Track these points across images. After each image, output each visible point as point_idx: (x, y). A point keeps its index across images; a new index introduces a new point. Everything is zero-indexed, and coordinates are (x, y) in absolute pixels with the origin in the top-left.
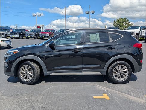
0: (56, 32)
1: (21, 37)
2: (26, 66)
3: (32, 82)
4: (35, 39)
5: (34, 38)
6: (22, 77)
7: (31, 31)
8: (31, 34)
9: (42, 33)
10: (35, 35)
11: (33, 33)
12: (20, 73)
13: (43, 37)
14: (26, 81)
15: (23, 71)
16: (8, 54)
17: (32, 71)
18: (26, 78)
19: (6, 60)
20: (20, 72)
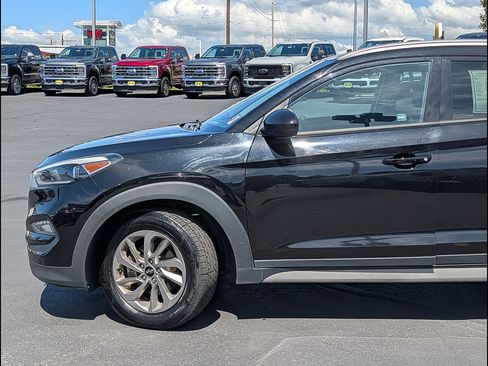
0: (192, 57)
1: (16, 85)
2: (149, 235)
3: (181, 315)
4: (88, 93)
5: (83, 91)
6: (124, 291)
7: (68, 52)
8: (69, 71)
9: (125, 64)
10: (89, 76)
11: (78, 65)
12: (115, 273)
13: (131, 84)
14: (146, 309)
15: (128, 260)
16: (47, 176)
17: (179, 262)
18: (146, 297)
19: (38, 206)
20: (116, 266)
